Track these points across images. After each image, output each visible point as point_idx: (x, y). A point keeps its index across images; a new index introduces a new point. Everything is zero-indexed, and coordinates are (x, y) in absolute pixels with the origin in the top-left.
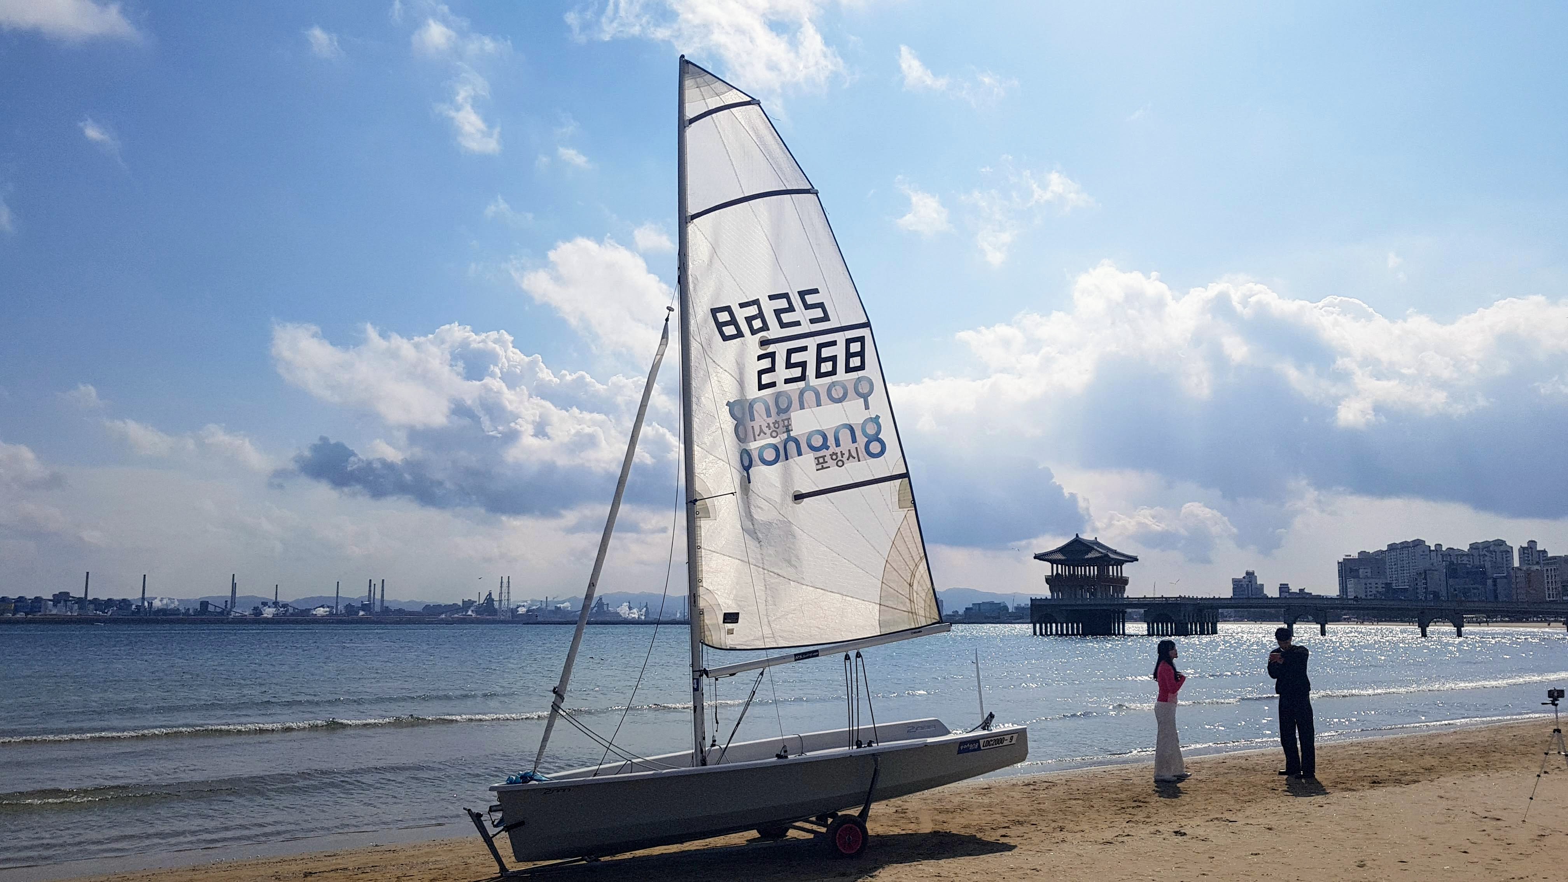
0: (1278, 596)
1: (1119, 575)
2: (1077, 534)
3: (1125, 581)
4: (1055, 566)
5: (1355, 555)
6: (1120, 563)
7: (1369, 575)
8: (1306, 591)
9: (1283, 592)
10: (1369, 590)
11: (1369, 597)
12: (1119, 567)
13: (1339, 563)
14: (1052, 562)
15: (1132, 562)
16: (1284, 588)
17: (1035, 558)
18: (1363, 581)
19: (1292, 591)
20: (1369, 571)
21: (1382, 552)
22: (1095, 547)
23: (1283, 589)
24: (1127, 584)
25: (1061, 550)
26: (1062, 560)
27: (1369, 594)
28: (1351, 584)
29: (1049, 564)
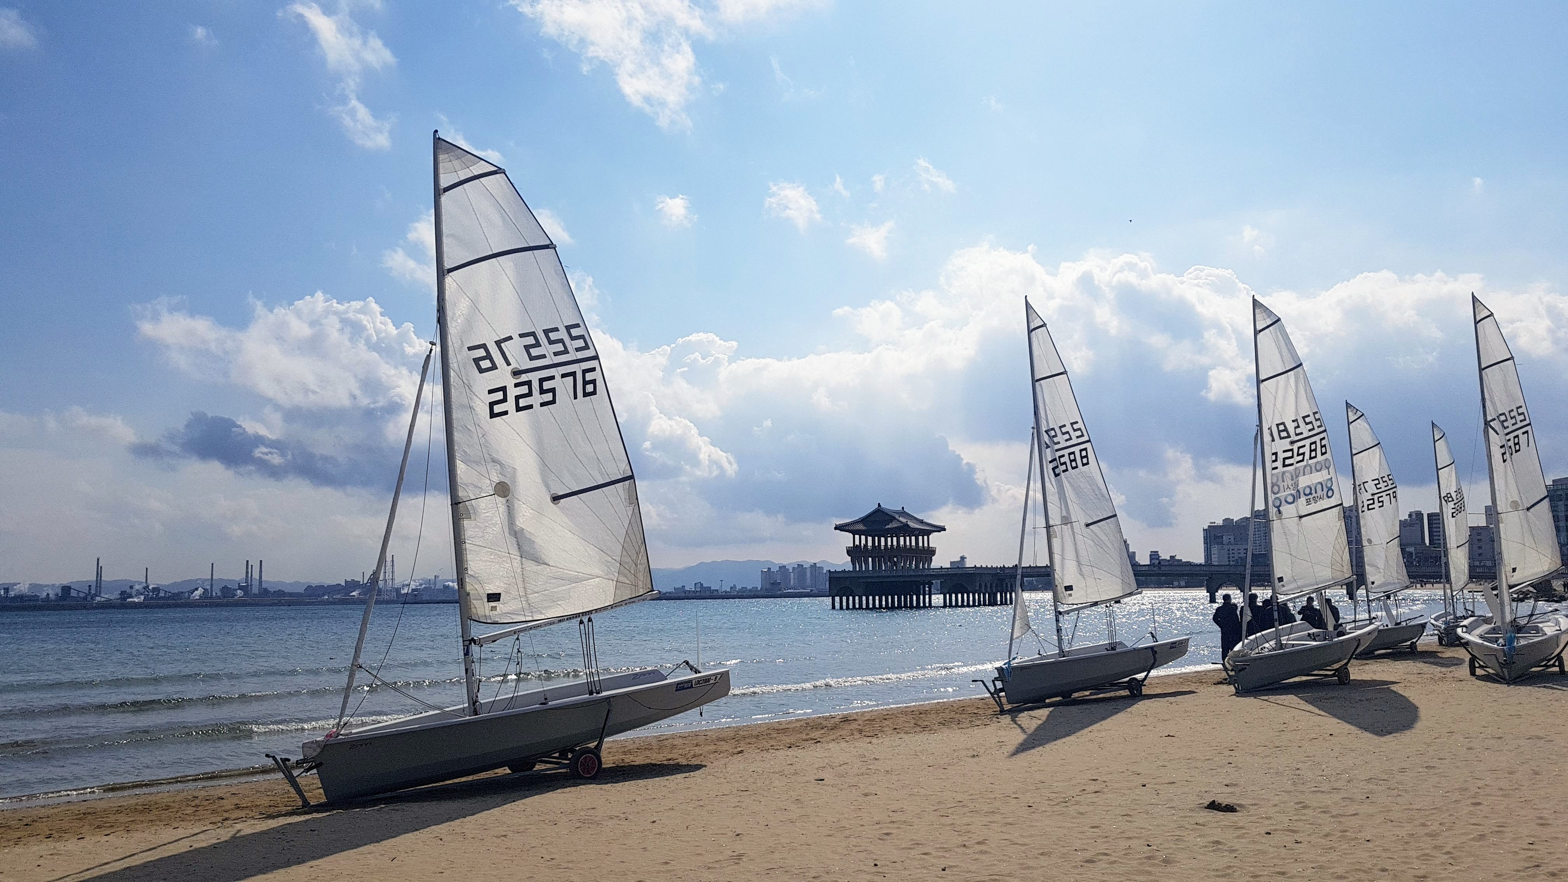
0: (1149, 563)
1: (926, 545)
2: (879, 504)
3: (932, 552)
4: (857, 537)
5: (1219, 522)
6: (928, 533)
7: (1232, 540)
8: (1177, 558)
9: (1153, 559)
10: (1231, 555)
11: (1232, 563)
12: (926, 537)
13: (1204, 530)
14: (854, 533)
15: (939, 531)
16: (1154, 555)
17: (836, 528)
18: (1227, 547)
19: (1162, 558)
20: (1232, 537)
21: (1247, 518)
22: (897, 517)
23: (1153, 557)
24: (934, 555)
25: (863, 520)
26: (865, 530)
27: (1232, 559)
28: (1215, 550)
29: (851, 535)
